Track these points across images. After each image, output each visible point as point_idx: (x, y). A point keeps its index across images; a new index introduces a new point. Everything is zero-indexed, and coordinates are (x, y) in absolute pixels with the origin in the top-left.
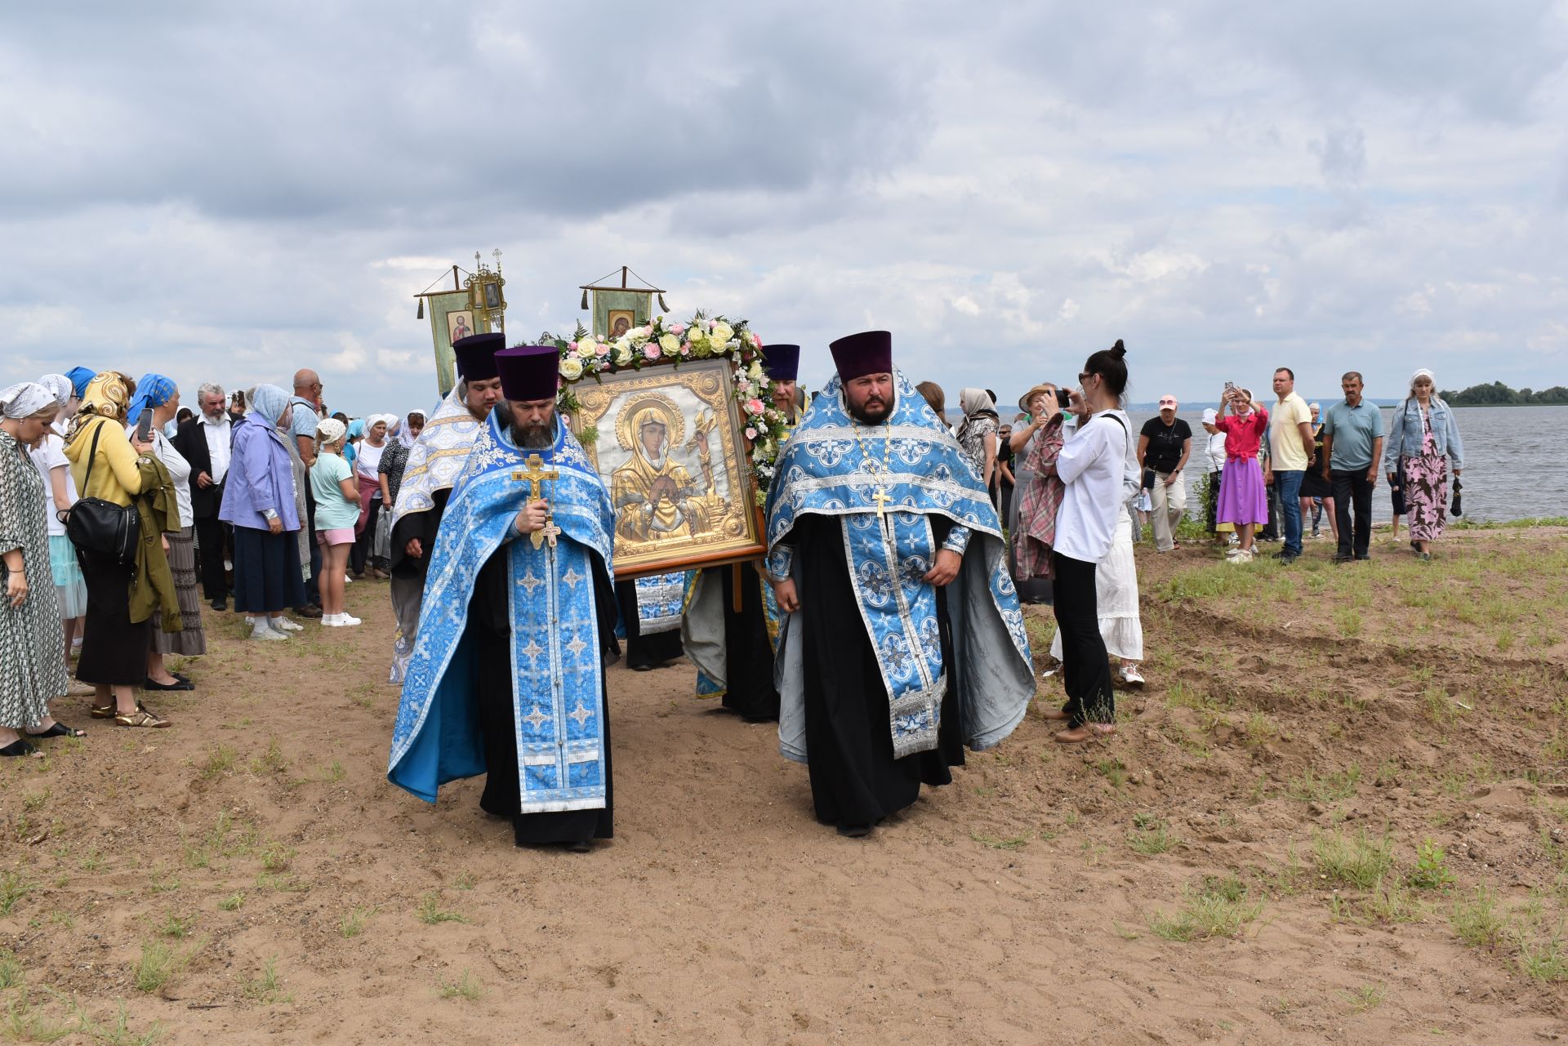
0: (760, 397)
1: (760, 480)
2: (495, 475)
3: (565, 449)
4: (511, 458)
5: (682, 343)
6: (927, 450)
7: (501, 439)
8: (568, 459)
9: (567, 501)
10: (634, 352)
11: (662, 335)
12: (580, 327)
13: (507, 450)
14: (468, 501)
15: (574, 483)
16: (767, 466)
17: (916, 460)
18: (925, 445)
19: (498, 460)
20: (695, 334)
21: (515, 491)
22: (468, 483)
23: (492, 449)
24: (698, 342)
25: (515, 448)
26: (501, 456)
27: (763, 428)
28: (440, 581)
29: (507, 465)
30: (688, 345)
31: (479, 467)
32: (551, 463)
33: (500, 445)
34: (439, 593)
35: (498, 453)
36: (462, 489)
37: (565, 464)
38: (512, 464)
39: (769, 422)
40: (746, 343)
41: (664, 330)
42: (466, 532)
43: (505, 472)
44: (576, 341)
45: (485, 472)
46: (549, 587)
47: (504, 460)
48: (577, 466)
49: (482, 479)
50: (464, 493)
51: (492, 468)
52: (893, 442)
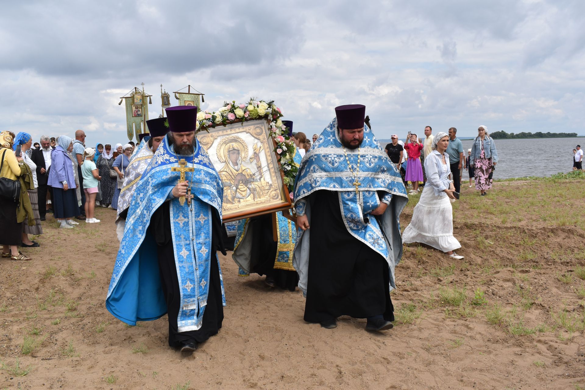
0: (282, 135)
2: (164, 167)
3: (200, 156)
4: (173, 159)
5: (245, 112)
6: (377, 160)
7: (169, 150)
8: (201, 161)
10: (223, 116)
13: (171, 155)
15: (203, 173)
16: (288, 165)
17: (372, 165)
18: (376, 157)
19: (166, 160)
20: (251, 108)
21: (173, 175)
22: (151, 170)
23: (164, 154)
24: (252, 111)
25: (175, 154)
26: (168, 158)
27: (285, 148)
28: (133, 216)
29: (170, 163)
30: (248, 113)
31: (157, 163)
32: (192, 163)
33: (168, 153)
34: (132, 222)
35: (167, 157)
36: (148, 173)
37: (199, 163)
38: (173, 162)
39: (287, 145)
40: (274, 110)
41: (236, 107)
42: (148, 193)
43: (169, 166)
45: (159, 165)
46: (190, 223)
47: (169, 160)
50: (148, 175)
51: (163, 164)
52: (362, 156)
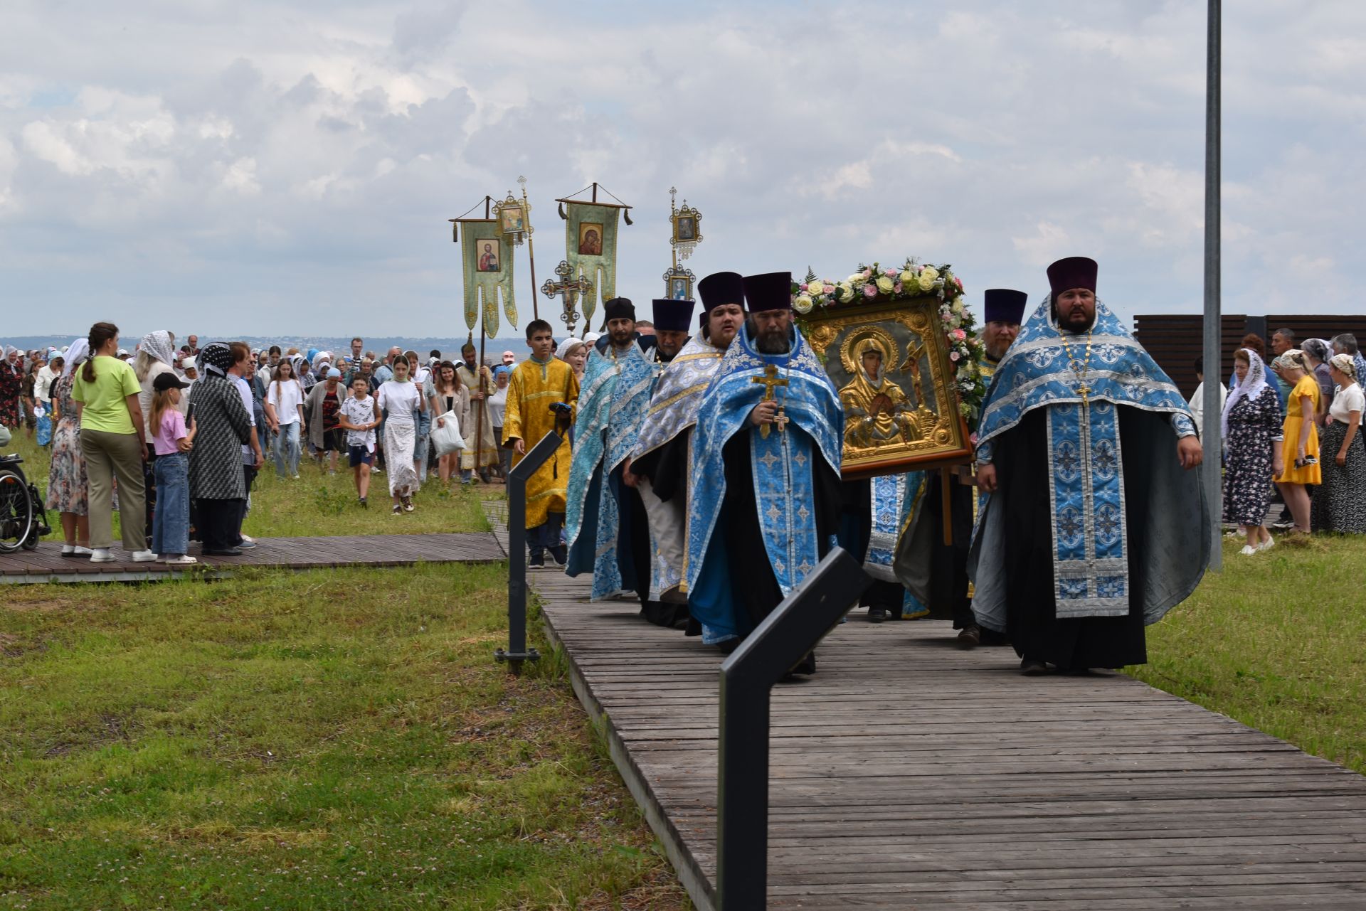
0: (962, 327)
1: (962, 394)
2: (741, 375)
3: (800, 357)
4: (755, 362)
5: (895, 284)
6: (1123, 353)
7: (748, 346)
8: (802, 365)
9: (796, 399)
10: (855, 290)
11: (878, 277)
12: (810, 272)
13: (752, 356)
14: (719, 394)
15: (804, 384)
16: (969, 382)
17: (1113, 360)
18: (1121, 348)
19: (744, 363)
20: (906, 276)
22: (720, 380)
23: (741, 354)
24: (909, 282)
25: (758, 354)
26: (747, 360)
27: (965, 351)
29: (751, 367)
30: (899, 286)
31: (729, 368)
32: (786, 367)
33: (747, 352)
35: (745, 358)
37: (798, 369)
38: (755, 367)
39: (970, 346)
40: (949, 282)
41: (880, 273)
42: (716, 418)
43: (749, 373)
44: (808, 283)
45: (733, 372)
46: (784, 464)
47: (748, 363)
48: (808, 371)
49: (731, 378)
50: (716, 389)
51: (739, 369)
52: (1093, 347)
